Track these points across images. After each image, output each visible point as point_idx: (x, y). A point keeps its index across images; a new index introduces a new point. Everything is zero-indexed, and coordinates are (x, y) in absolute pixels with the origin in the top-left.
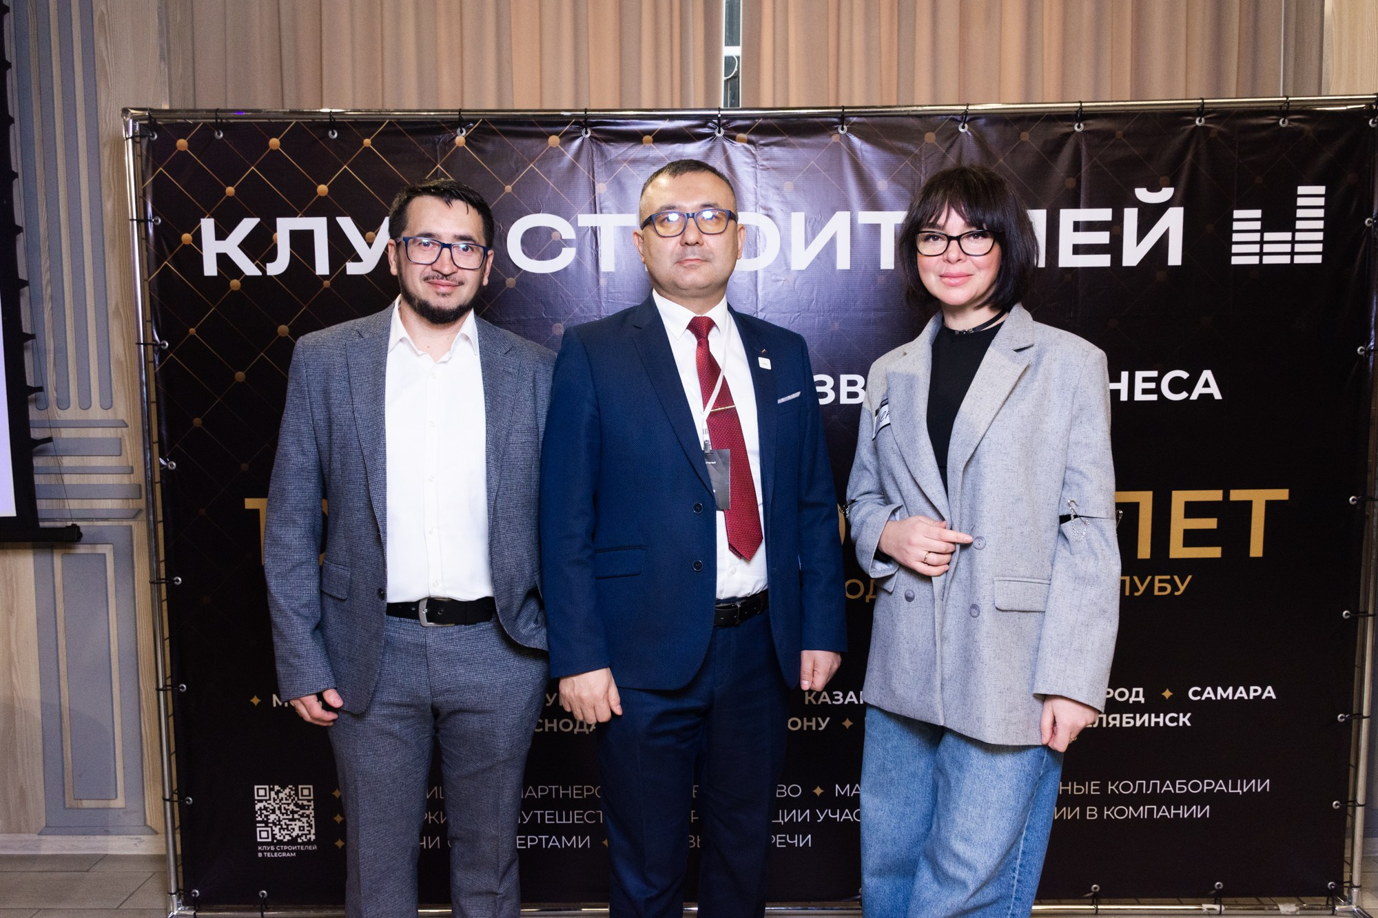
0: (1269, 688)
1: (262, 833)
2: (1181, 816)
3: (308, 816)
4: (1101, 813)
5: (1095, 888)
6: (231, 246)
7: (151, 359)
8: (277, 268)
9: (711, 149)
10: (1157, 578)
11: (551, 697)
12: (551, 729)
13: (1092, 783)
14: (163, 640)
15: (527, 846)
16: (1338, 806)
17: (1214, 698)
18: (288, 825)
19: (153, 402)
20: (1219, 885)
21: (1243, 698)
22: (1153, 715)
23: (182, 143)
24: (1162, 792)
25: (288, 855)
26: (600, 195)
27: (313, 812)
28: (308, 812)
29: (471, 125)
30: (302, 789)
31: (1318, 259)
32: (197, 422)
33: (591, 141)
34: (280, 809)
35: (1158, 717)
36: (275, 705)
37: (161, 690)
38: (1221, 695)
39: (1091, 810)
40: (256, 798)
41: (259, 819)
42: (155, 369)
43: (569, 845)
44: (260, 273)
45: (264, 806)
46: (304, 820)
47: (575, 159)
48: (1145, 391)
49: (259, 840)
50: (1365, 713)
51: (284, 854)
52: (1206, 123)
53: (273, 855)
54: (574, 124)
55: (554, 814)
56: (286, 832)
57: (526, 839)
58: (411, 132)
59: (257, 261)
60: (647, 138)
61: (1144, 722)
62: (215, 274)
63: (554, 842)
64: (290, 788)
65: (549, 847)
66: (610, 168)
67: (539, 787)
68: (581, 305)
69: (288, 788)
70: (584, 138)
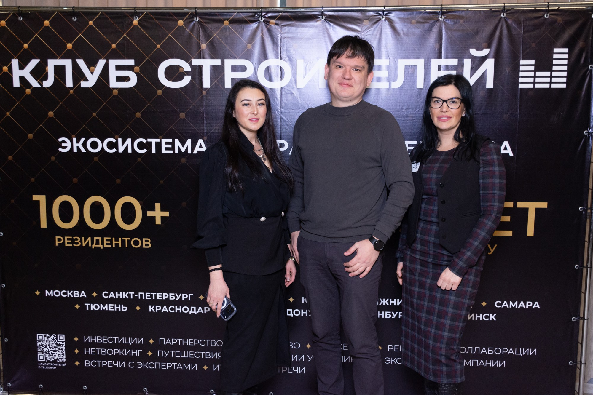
0: (536, 303)
1: (40, 357)
2: (491, 366)
3: (62, 349)
6: (26, 73)
8: (48, 84)
9: (257, 28)
11: (178, 296)
12: (178, 311)
15: (167, 368)
16: (572, 364)
17: (508, 307)
18: (53, 353)
21: (523, 307)
22: (477, 314)
23: (3, 23)
24: (481, 353)
25: (53, 368)
26: (203, 49)
27: (64, 347)
29: (141, 14)
30: (59, 336)
31: (564, 86)
32: (10, 158)
33: (199, 23)
34: (49, 345)
35: (479, 315)
36: (47, 295)
38: (512, 306)
40: (38, 340)
41: (39, 350)
43: (187, 368)
44: (40, 86)
45: (42, 344)
46: (61, 351)
47: (191, 32)
49: (39, 360)
50: (586, 318)
51: (51, 368)
52: (506, 16)
53: (46, 367)
54: (190, 15)
55: (180, 353)
56: (52, 357)
57: (166, 364)
58: (111, 18)
59: (39, 80)
60: (226, 22)
61: (472, 318)
62: (19, 86)
63: (179, 366)
64: (54, 336)
65: (177, 369)
66: (208, 36)
67: (173, 339)
68: (194, 104)
69: (53, 336)
70: (195, 22)
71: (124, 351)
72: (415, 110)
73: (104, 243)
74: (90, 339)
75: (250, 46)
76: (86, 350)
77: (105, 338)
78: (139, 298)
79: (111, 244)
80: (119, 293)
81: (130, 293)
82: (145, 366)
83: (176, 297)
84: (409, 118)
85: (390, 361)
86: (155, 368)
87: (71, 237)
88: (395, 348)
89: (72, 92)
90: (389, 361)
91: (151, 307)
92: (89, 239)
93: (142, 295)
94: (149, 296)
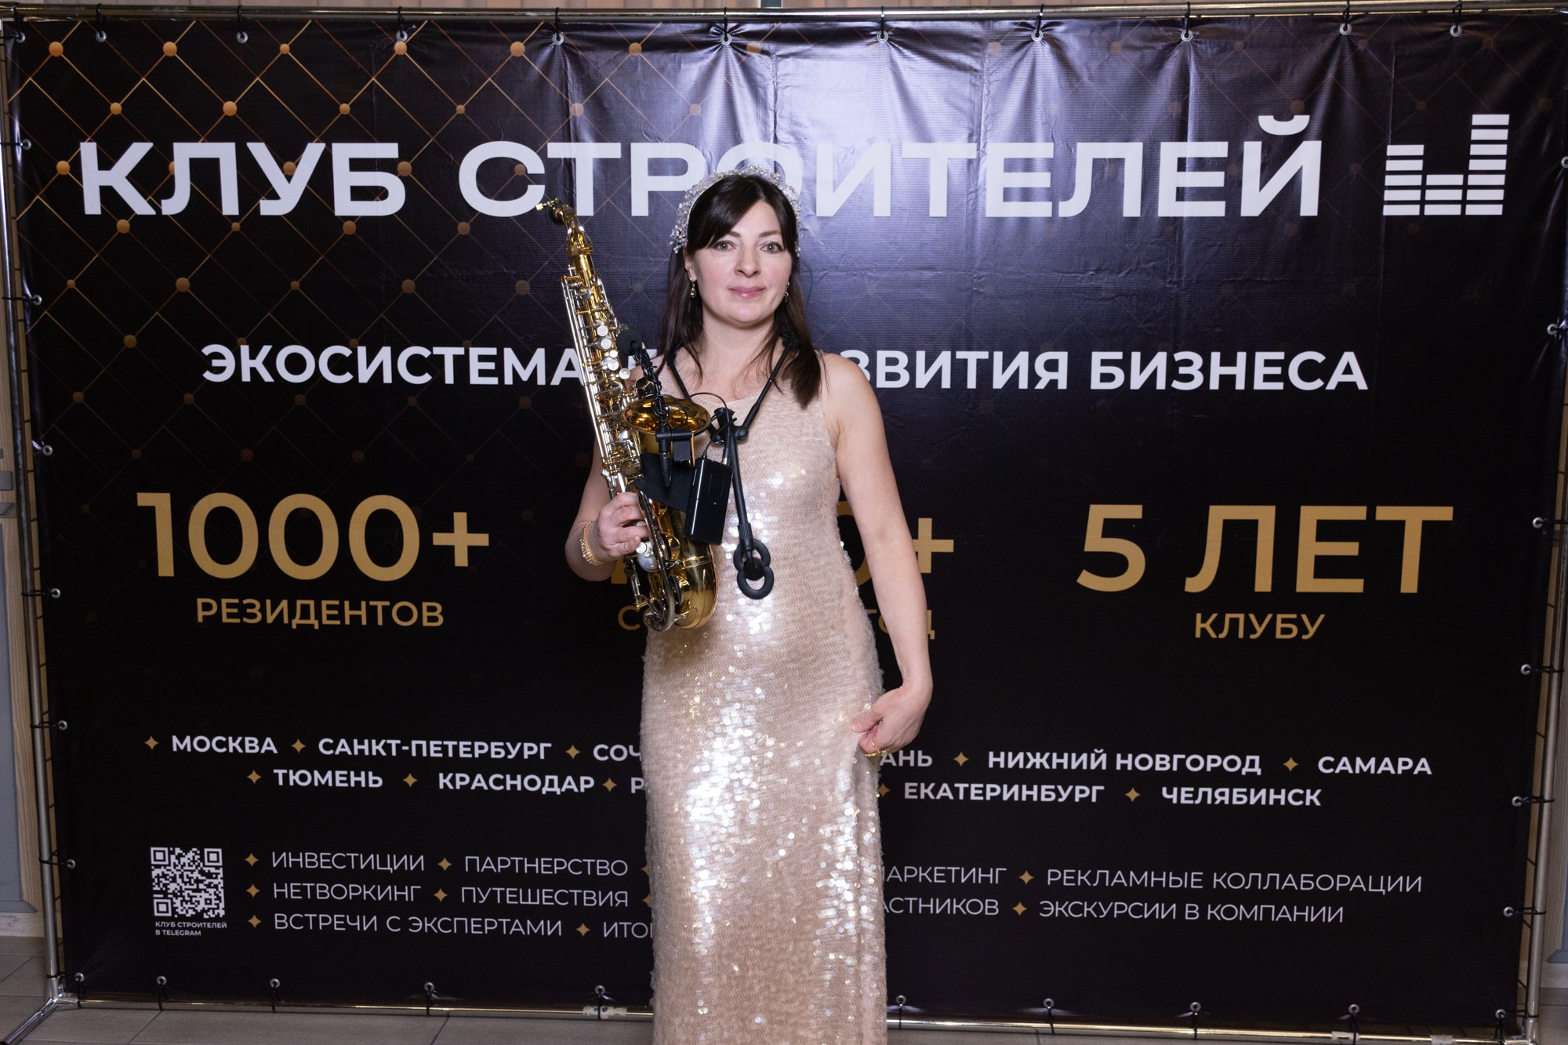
0: (1423, 761)
1: (160, 905)
2: (1307, 920)
3: (216, 887)
4: (1203, 912)
5: (1195, 1007)
6: (118, 178)
7: (20, 316)
8: (174, 206)
9: (715, 61)
10: (1280, 617)
11: (514, 748)
12: (514, 787)
13: (1193, 874)
14: (39, 666)
15: (484, 931)
16: (1511, 914)
17: (1351, 771)
18: (191, 897)
19: (24, 371)
20: (1354, 1009)
21: (1389, 772)
22: (1272, 791)
23: (56, 47)
24: (1283, 888)
25: (192, 933)
26: (575, 118)
27: (222, 881)
28: (215, 882)
29: (414, 27)
30: (208, 853)
31: (1497, 210)
32: (78, 396)
33: (565, 49)
34: (181, 876)
35: (1278, 792)
36: (175, 749)
37: (36, 727)
38: (1361, 769)
39: (1190, 908)
40: (153, 862)
41: (156, 888)
42: (26, 330)
43: (536, 931)
44: (149, 211)
45: (163, 873)
46: (212, 891)
47: (543, 72)
48: (1268, 378)
49: (156, 914)
50: (1547, 797)
51: (187, 933)
52: (1353, 31)
53: (174, 932)
54: (542, 27)
55: (517, 893)
56: (189, 905)
57: (482, 923)
58: (339, 37)
59: (150, 197)
60: (635, 46)
61: (1260, 799)
62: (98, 212)
63: (517, 927)
64: (193, 852)
65: (511, 933)
66: (588, 84)
67: (499, 858)
68: (552, 258)
69: (191, 852)
70: (555, 46)
71: (376, 888)
72: (1119, 273)
73: (323, 615)
74: (286, 859)
75: (696, 109)
76: (277, 888)
77: (324, 857)
78: (414, 754)
79: (341, 616)
80: (361, 743)
81: (389, 742)
82: (429, 927)
83: (508, 752)
84: (1103, 294)
85: (1054, 909)
86: (455, 931)
87: (236, 601)
88: (1065, 877)
89: (236, 226)
90: (1050, 911)
91: (445, 777)
92: (284, 604)
93: (419, 747)
94: (439, 749)
